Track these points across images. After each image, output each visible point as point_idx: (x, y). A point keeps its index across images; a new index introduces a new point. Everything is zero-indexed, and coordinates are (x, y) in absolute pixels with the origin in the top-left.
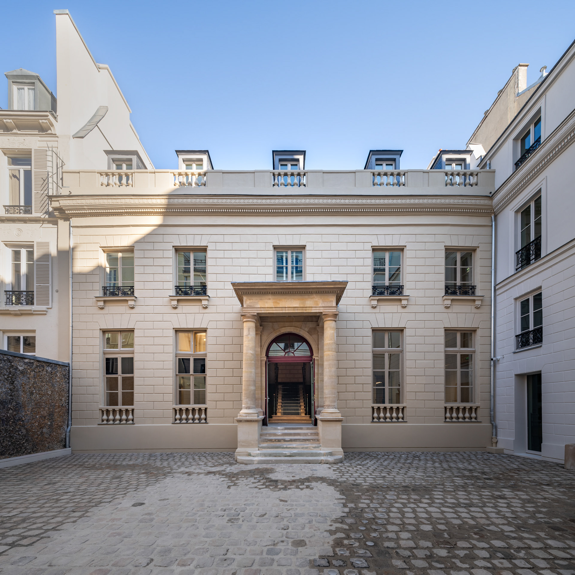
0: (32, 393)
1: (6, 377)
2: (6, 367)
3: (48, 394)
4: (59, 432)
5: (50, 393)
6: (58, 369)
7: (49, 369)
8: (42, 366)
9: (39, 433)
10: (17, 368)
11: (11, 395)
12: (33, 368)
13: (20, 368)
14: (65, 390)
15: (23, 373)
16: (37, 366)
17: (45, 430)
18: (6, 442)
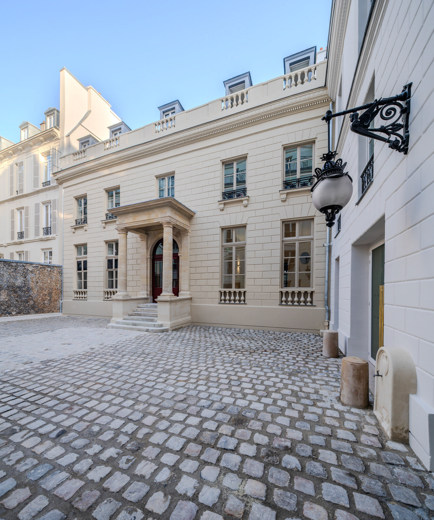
0: (37, 282)
1: (21, 274)
2: (21, 269)
3: (48, 283)
4: (55, 303)
5: (49, 282)
6: (55, 269)
7: (49, 269)
8: (44, 267)
9: (42, 303)
10: (28, 269)
11: (24, 284)
12: (38, 269)
13: (30, 270)
14: (60, 280)
15: (31, 272)
16: (41, 268)
17: (46, 302)
18: (22, 307)
